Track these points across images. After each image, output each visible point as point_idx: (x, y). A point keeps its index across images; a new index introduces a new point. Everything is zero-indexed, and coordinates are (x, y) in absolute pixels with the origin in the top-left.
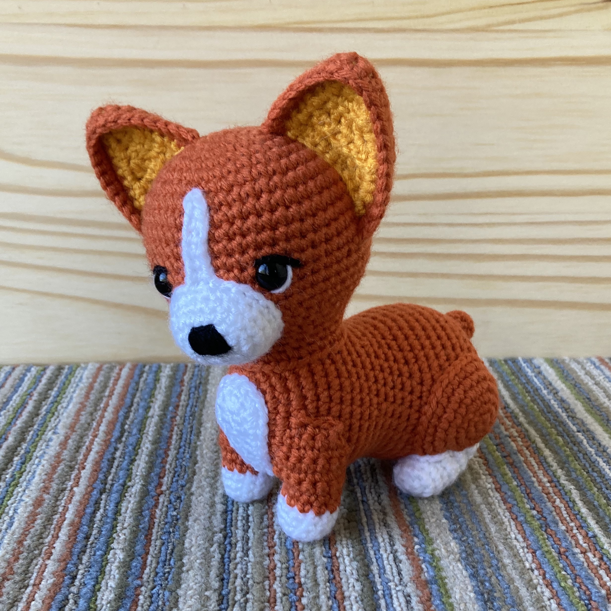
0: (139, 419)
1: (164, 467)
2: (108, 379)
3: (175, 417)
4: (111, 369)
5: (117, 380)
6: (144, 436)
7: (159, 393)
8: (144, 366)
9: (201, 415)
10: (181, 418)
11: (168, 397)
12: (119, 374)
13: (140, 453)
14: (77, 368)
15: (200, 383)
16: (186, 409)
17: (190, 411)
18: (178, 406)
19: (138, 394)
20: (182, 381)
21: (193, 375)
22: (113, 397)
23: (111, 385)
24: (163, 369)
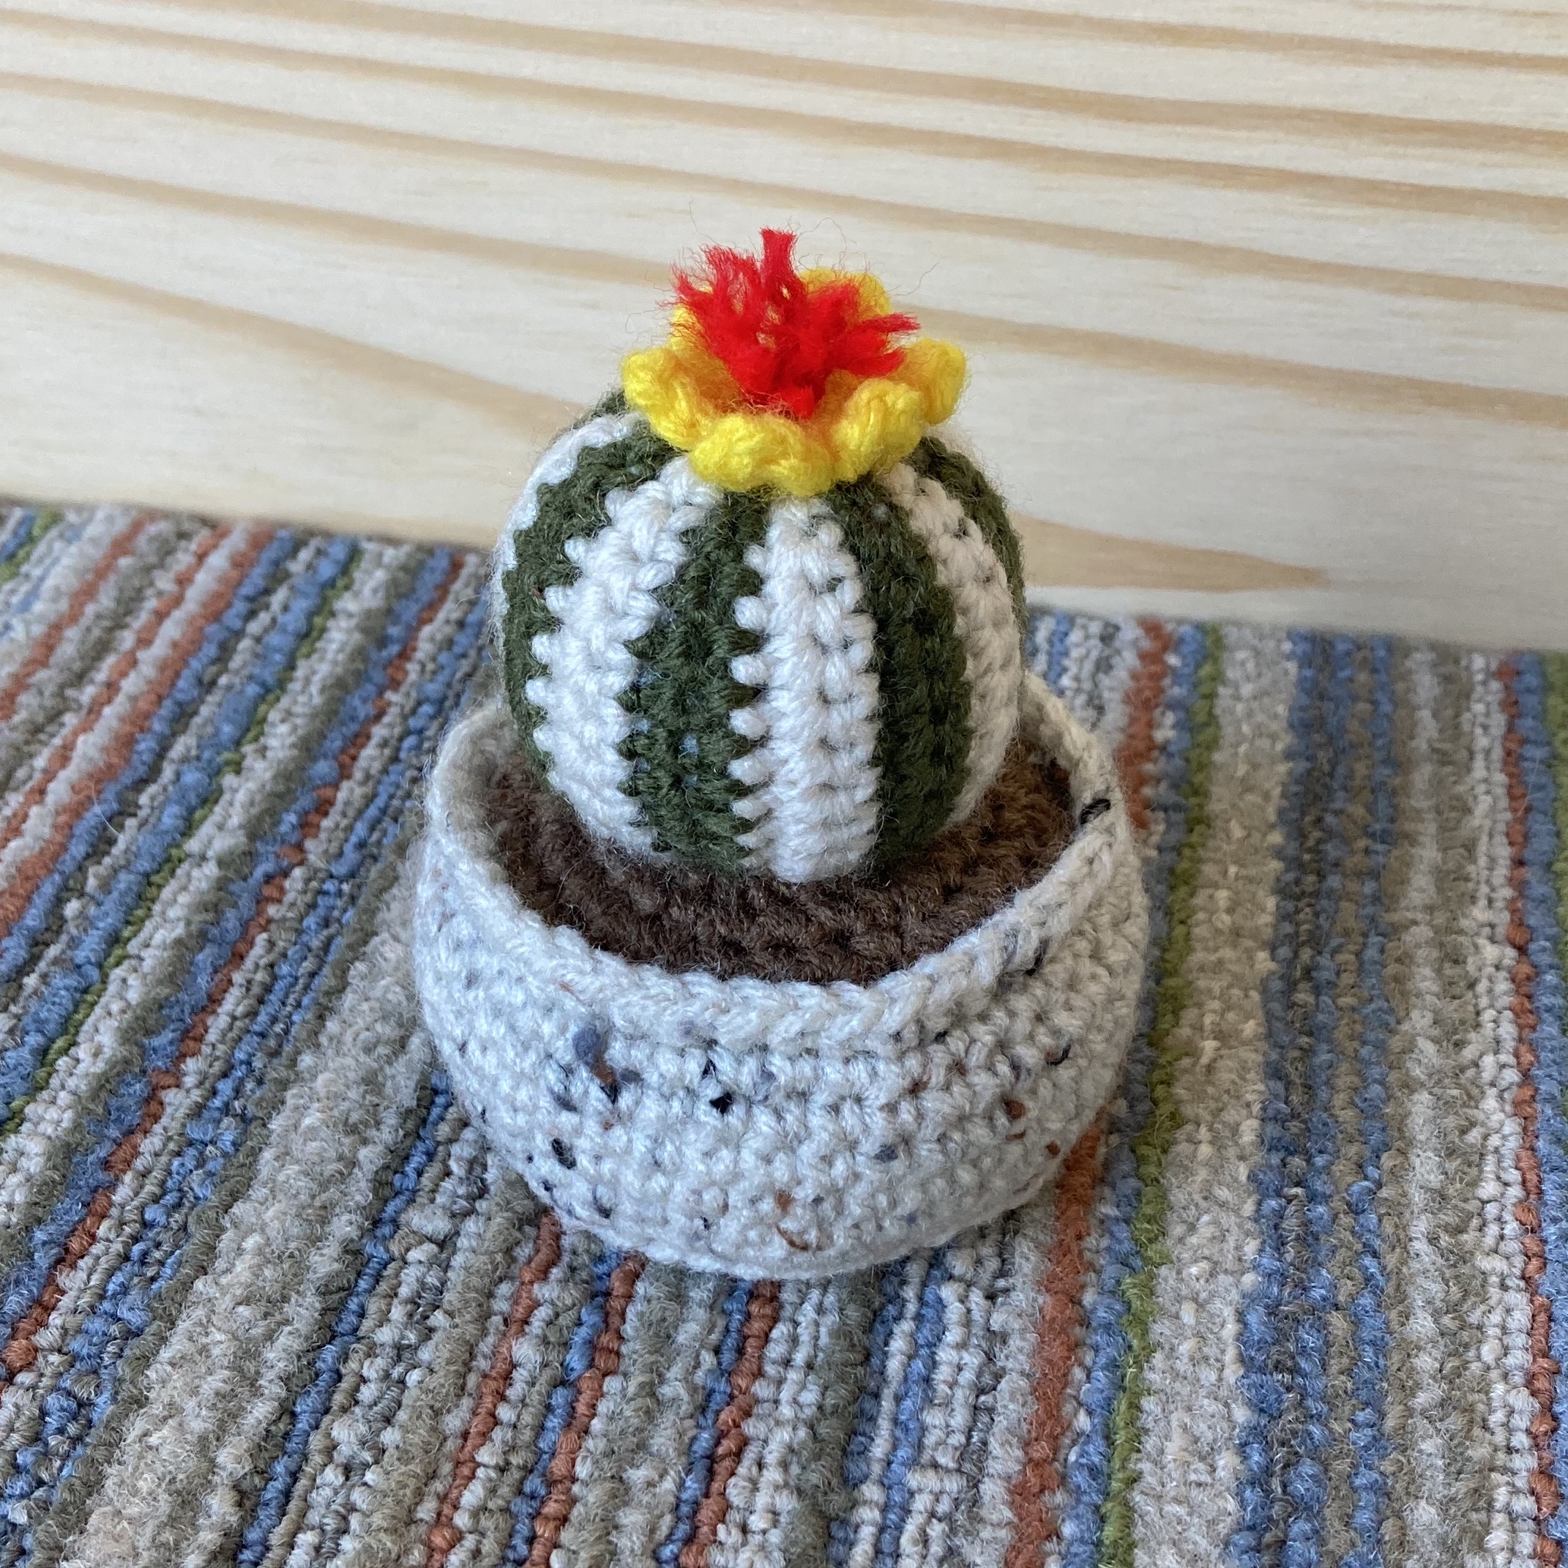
0: (144, 865)
1: (112, 1186)
2: (128, 604)
3: (286, 874)
4: (166, 550)
5: (160, 616)
6: (117, 973)
7: (288, 715)
8: (297, 545)
9: (392, 879)
10: (308, 881)
11: (309, 748)
12: (184, 581)
13: (55, 1082)
14: (46, 528)
15: (469, 675)
16: (350, 829)
17: (361, 845)
18: (323, 807)
19: (205, 711)
20: (405, 655)
21: (461, 624)
22: (107, 711)
23: (127, 639)
24: (357, 575)
